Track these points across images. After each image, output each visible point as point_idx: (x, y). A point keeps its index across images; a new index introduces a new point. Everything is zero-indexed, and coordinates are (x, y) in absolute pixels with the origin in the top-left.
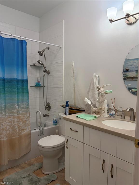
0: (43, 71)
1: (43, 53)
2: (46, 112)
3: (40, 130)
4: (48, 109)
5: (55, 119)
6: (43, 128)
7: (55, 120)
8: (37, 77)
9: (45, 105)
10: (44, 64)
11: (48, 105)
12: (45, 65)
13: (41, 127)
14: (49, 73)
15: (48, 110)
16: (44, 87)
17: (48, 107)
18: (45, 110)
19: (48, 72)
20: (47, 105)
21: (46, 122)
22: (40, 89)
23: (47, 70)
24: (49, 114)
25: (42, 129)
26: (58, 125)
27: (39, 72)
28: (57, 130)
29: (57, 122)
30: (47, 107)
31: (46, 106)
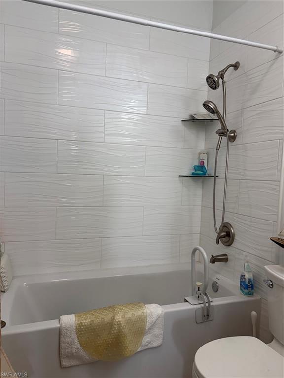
0: (217, 133)
1: (221, 81)
2: (220, 250)
3: (202, 305)
4: (226, 242)
5: (247, 276)
6: (211, 300)
7: (247, 280)
8: (199, 151)
9: (216, 229)
10: (221, 111)
11: (225, 229)
12: (222, 114)
13: (205, 297)
14: (233, 139)
15: (224, 243)
16: (216, 176)
17: (226, 235)
18: (218, 243)
19: (232, 135)
20: (221, 231)
21: (219, 276)
22: (203, 182)
23: (230, 128)
24: (229, 257)
25: (209, 302)
26: (256, 297)
27: (204, 137)
28: (254, 313)
29: (253, 286)
30: (224, 237)
31: (219, 234)
